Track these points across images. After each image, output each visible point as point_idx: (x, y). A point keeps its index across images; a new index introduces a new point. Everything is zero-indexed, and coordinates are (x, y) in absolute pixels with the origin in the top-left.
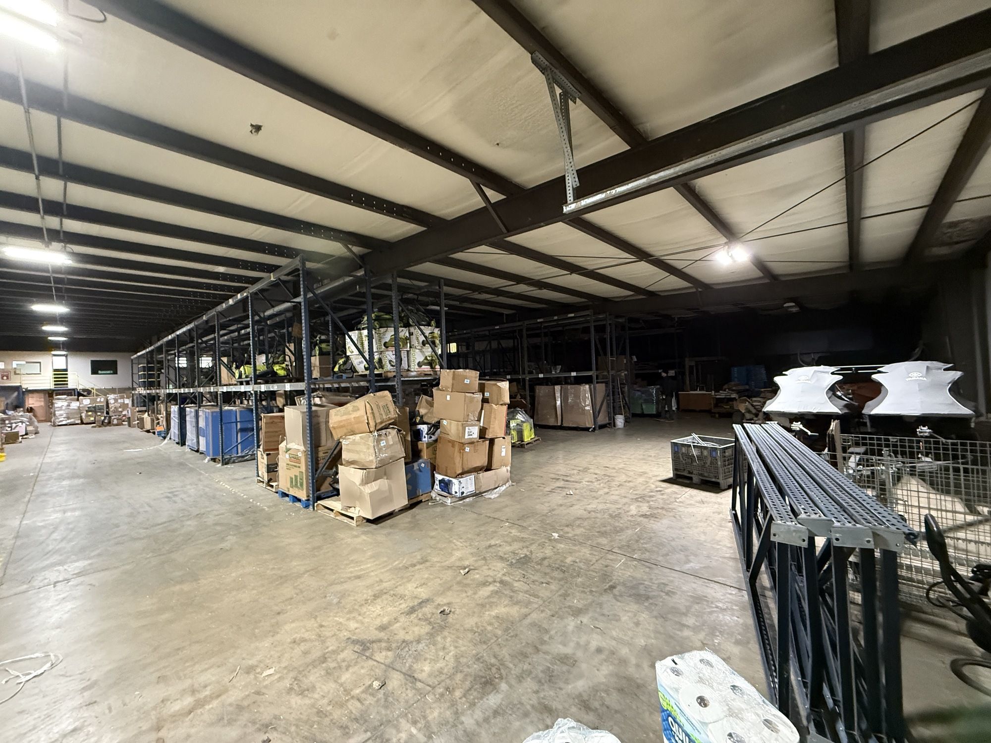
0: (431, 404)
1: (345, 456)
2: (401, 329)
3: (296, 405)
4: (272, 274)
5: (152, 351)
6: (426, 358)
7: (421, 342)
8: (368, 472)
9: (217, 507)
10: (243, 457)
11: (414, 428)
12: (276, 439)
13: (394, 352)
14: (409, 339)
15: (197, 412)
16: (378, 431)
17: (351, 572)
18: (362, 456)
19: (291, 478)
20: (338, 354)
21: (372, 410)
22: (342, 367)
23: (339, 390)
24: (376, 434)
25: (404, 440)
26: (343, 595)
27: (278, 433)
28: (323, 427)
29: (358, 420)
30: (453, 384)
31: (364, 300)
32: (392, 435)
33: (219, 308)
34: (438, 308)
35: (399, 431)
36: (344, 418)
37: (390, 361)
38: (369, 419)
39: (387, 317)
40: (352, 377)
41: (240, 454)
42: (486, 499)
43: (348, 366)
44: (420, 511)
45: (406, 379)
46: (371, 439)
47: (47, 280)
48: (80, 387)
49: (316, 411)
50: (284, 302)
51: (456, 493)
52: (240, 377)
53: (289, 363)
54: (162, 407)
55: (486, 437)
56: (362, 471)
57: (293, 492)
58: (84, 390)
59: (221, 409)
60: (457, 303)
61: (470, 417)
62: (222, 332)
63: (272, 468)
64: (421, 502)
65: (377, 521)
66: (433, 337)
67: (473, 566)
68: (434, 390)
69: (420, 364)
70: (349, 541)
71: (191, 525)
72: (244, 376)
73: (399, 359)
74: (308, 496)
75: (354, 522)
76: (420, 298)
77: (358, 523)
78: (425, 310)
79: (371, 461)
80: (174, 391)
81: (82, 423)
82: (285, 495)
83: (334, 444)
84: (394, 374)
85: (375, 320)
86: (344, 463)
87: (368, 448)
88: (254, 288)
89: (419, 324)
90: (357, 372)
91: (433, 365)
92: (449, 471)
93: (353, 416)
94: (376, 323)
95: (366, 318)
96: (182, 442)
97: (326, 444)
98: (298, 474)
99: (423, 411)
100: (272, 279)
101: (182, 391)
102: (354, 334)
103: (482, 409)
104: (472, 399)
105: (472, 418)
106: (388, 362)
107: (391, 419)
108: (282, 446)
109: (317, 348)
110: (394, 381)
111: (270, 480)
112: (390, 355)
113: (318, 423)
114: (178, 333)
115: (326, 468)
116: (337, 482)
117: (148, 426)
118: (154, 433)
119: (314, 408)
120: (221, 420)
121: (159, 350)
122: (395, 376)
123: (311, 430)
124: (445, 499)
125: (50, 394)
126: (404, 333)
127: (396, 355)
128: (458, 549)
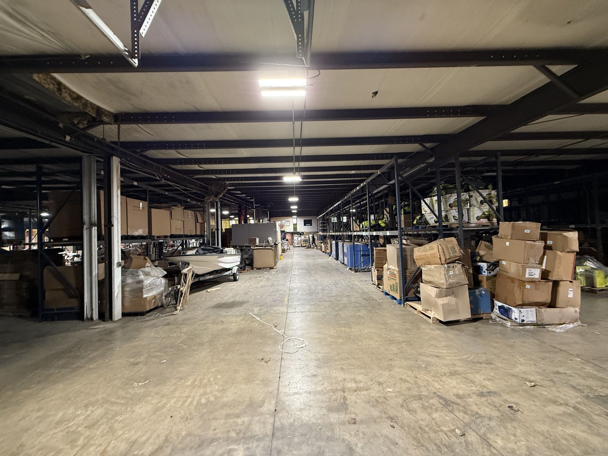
0: (491, 249)
1: (424, 277)
2: (462, 194)
3: (391, 243)
4: (379, 171)
5: (324, 215)
6: (484, 213)
7: (479, 201)
8: (441, 290)
9: (355, 293)
10: (364, 269)
11: (475, 264)
12: (382, 262)
13: (457, 211)
14: (469, 200)
15: (343, 244)
16: (447, 264)
17: (432, 352)
18: (437, 280)
19: (391, 286)
20: (416, 213)
21: (443, 249)
22: (418, 221)
23: (418, 236)
24: (446, 266)
25: (467, 272)
26: (428, 364)
27: (383, 259)
28: (409, 258)
29: (433, 255)
30: (512, 234)
31: (435, 176)
32: (458, 268)
33: (352, 192)
34: (495, 174)
35: (463, 265)
36: (424, 253)
37: (454, 217)
38: (441, 256)
39: (451, 186)
40: (426, 227)
41: (362, 268)
42: (549, 331)
43: (423, 220)
44: (481, 325)
45: (466, 229)
46: (442, 269)
47: (293, 188)
48: (301, 231)
49: (405, 248)
50: (383, 185)
51: (516, 319)
52: (363, 227)
53: (387, 219)
54: (329, 241)
55: (550, 278)
56: (436, 289)
57: (391, 293)
58: (302, 232)
59: (354, 244)
60: (511, 168)
61: (531, 261)
62: (353, 204)
63: (380, 278)
64: (482, 318)
65: (448, 323)
66: (490, 197)
67: (540, 383)
68: (494, 238)
69: (478, 218)
70: (429, 331)
71: (345, 300)
72: (364, 227)
73: (461, 215)
74: (401, 298)
75: (431, 320)
76: (478, 168)
77: (434, 322)
78: (482, 176)
79: (443, 284)
80: (333, 234)
81: (302, 246)
82: (387, 294)
83: (416, 269)
84: (458, 225)
85: (442, 190)
86: (423, 281)
87: (440, 275)
88: (369, 180)
89: (477, 189)
90: (428, 224)
91: (491, 218)
92: (508, 301)
93: (429, 253)
94: (443, 192)
95: (436, 189)
96: (337, 259)
97: (411, 269)
98: (394, 284)
99: (482, 253)
100: (379, 173)
101: (337, 234)
102: (428, 200)
103: (544, 254)
104: (532, 246)
105: (533, 262)
106: (452, 217)
107: (458, 257)
108: (385, 266)
109: (402, 210)
110: (457, 230)
111: (379, 284)
112: (454, 212)
113: (406, 255)
114: (335, 206)
115: (411, 283)
116: (419, 292)
117: (323, 250)
118: (326, 253)
119: (403, 246)
120: (354, 249)
121: (327, 214)
122: (458, 227)
123: (402, 259)
124: (505, 322)
125: (292, 234)
126: (465, 196)
127: (458, 212)
128: (522, 364)
